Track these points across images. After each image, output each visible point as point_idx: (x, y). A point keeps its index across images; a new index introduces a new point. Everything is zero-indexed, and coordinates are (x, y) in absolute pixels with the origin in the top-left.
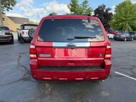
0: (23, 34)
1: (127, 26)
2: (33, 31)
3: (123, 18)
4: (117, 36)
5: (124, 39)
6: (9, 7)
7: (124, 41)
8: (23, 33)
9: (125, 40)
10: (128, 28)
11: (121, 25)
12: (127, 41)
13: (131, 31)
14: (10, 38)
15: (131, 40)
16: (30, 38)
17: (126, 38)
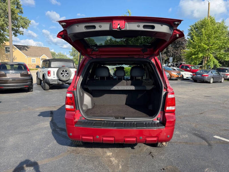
0: (49, 75)
1: (211, 58)
2: (65, 70)
3: (205, 46)
4: (198, 76)
5: (210, 80)
6: (17, 30)
7: (209, 83)
8: (49, 73)
9: (211, 82)
10: (214, 62)
11: (201, 57)
12: (213, 82)
13: (219, 67)
14: (28, 82)
15: (221, 82)
16: (60, 82)
17: (213, 78)
